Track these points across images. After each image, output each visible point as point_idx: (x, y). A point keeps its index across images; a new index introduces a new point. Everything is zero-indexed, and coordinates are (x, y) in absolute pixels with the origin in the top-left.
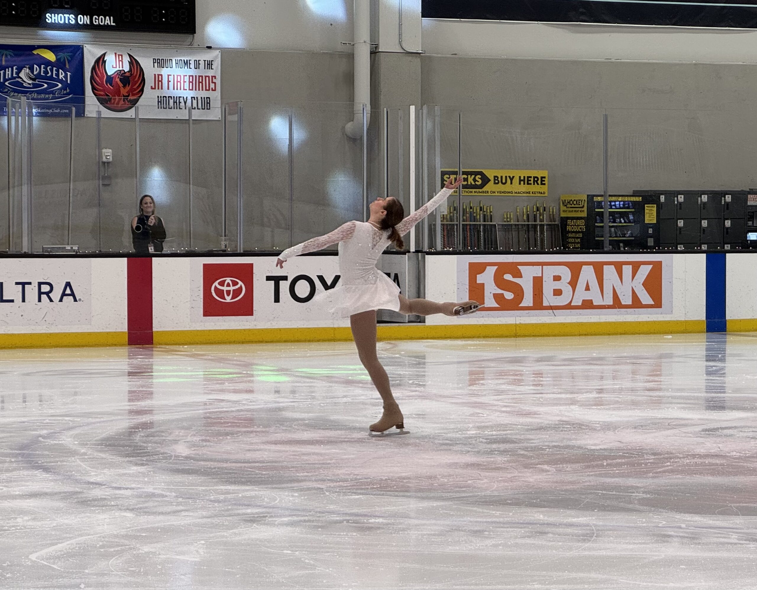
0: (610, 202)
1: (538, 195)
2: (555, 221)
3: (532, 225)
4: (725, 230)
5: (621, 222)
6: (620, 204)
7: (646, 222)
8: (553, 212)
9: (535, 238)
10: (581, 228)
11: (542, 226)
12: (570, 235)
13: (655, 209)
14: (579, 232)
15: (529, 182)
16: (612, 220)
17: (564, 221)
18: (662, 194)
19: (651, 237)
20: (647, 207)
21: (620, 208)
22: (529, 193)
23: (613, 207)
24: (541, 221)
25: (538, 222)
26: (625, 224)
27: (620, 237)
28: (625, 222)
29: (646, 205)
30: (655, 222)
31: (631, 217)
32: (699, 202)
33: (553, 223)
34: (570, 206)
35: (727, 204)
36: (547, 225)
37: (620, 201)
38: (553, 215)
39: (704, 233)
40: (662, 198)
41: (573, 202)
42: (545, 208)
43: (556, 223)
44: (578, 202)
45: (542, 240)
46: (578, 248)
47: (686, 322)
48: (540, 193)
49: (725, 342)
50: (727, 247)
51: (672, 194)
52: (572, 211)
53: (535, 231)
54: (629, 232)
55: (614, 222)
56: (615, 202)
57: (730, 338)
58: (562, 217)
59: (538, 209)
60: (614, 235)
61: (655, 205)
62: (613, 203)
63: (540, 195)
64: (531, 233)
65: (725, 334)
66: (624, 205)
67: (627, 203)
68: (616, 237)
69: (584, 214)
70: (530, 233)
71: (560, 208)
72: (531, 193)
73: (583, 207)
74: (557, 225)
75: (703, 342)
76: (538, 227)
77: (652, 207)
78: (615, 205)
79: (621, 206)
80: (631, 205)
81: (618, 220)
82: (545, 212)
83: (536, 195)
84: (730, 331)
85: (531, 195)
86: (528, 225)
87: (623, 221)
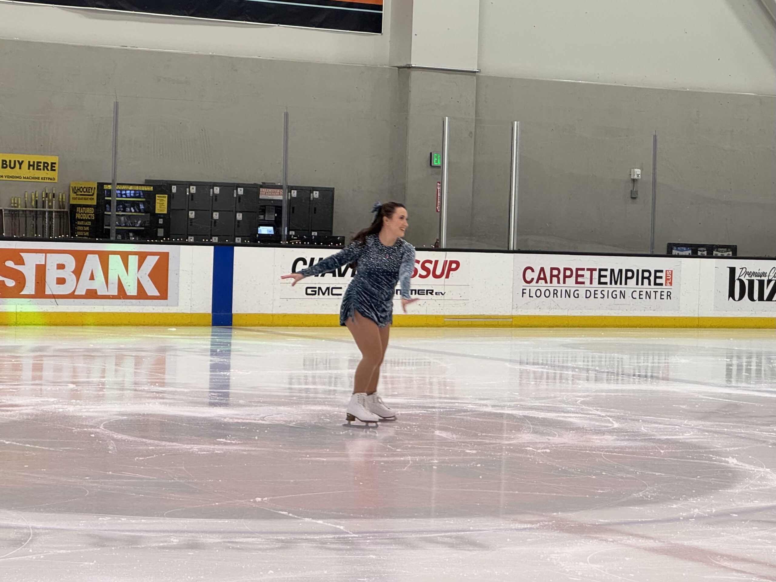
0: (121, 190)
1: (48, 181)
2: (64, 208)
3: (40, 211)
4: (237, 223)
5: (131, 211)
6: (130, 193)
7: (157, 212)
8: (62, 199)
9: (43, 226)
10: (90, 216)
11: (50, 213)
12: (79, 223)
13: (166, 200)
14: (88, 220)
15: (39, 167)
16: (122, 209)
17: (73, 208)
18: (174, 185)
19: (161, 228)
20: (158, 197)
21: (131, 197)
22: (38, 178)
23: (124, 196)
24: (50, 207)
25: (47, 209)
26: (135, 214)
27: (130, 226)
28: (135, 212)
29: (157, 195)
30: (165, 212)
31: (142, 207)
32: (211, 193)
33: (62, 210)
34: (80, 193)
35: (239, 197)
36: (55, 212)
37: (130, 190)
38: (63, 202)
39: (215, 225)
40: (174, 189)
41: (83, 190)
42: (54, 195)
43: (65, 210)
44: (88, 189)
45: (50, 228)
46: (86, 236)
47: (192, 314)
48: (49, 178)
49: (231, 335)
50: (238, 240)
51: (183, 185)
52: (82, 199)
53: (44, 218)
54: (139, 222)
55: (124, 211)
56: (126, 190)
57: (235, 332)
58: (71, 205)
59: (47, 195)
60: (124, 225)
61: (167, 196)
62: (124, 192)
63: (50, 181)
64: (40, 220)
65: (231, 328)
66: (134, 194)
67: (137, 192)
68: (125, 226)
69: (94, 203)
70: (38, 219)
71: (69, 195)
72: (40, 178)
73: (93, 195)
74: (67, 212)
75: (208, 335)
76: (47, 214)
77: (163, 197)
78: (125, 194)
79: (132, 195)
80: (142, 194)
81: (129, 209)
82: (54, 199)
83: (46, 181)
84: (236, 325)
85: (40, 180)
86: (36, 211)
87: (133, 210)
